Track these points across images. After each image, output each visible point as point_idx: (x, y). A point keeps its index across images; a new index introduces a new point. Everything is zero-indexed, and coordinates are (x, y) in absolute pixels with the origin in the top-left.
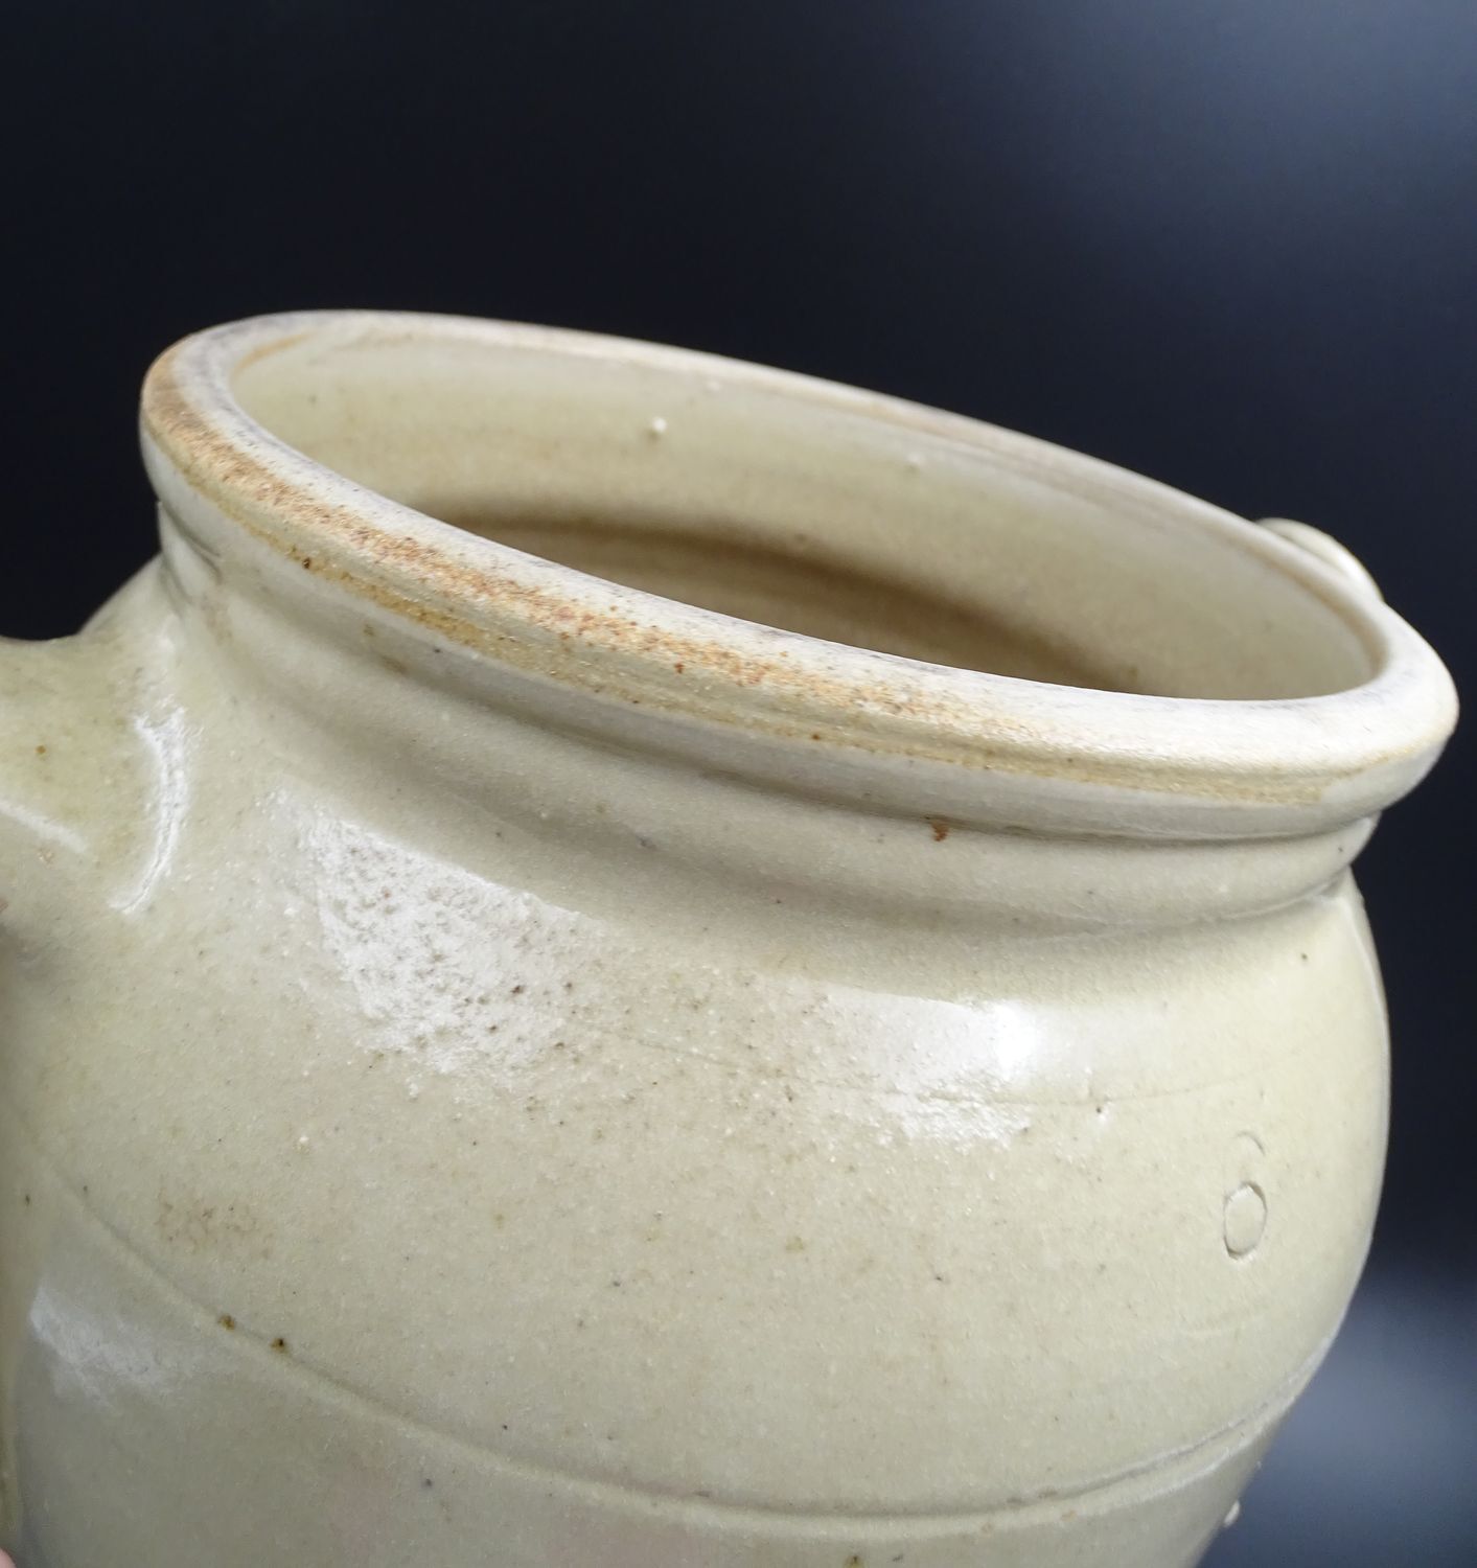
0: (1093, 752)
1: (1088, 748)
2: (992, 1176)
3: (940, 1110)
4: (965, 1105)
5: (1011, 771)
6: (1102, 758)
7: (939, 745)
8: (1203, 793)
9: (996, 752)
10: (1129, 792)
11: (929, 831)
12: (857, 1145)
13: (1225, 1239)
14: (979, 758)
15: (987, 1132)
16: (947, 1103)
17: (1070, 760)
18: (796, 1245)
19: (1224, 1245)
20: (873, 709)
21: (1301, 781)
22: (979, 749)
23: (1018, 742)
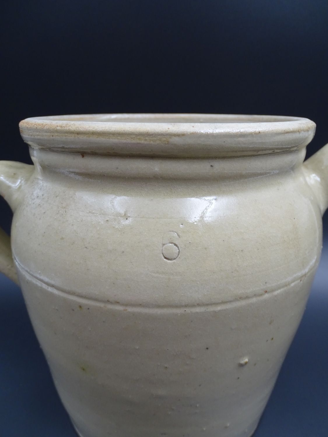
0: (97, 131)
1: (95, 130)
2: (98, 229)
3: (90, 215)
4: (95, 214)
5: (82, 137)
6: (99, 132)
7: (69, 133)
8: (127, 139)
9: (79, 133)
10: (108, 139)
11: (81, 156)
12: (74, 221)
13: (163, 254)
14: (76, 135)
15: (99, 220)
16: (92, 214)
17: (93, 133)
18: (62, 239)
19: (162, 255)
20: (59, 128)
21: (159, 137)
22: (75, 133)
23: (82, 130)
